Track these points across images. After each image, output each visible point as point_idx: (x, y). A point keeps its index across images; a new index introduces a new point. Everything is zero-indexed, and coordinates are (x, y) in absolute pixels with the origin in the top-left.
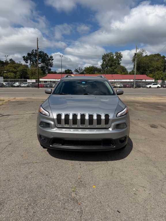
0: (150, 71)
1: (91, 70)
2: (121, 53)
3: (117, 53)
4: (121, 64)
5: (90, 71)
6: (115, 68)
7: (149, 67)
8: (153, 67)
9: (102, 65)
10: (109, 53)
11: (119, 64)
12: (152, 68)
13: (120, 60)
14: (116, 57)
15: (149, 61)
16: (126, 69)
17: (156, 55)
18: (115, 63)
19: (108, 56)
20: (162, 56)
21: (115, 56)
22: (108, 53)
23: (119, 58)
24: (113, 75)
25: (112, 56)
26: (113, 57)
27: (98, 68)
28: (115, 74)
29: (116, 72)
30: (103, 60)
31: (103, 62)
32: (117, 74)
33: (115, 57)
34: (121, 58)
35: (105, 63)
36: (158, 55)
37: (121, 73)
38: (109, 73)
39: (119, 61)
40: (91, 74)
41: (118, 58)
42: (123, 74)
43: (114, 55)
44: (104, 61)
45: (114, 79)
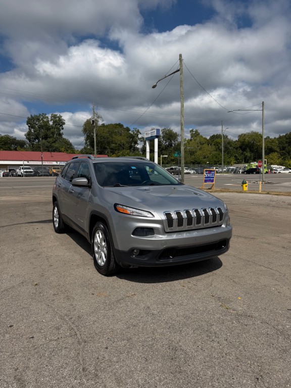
0: (112, 149)
1: (6, 143)
2: (61, 117)
3: (55, 116)
4: (63, 136)
5: (2, 145)
6: (55, 142)
7: (109, 143)
8: (116, 144)
9: (29, 135)
10: (40, 115)
11: (60, 135)
12: (113, 145)
13: (61, 128)
14: (53, 123)
15: (108, 134)
16: (71, 145)
17: (116, 125)
18: (53, 133)
19: (38, 120)
20: (125, 127)
21: (52, 121)
22: (38, 115)
23: (59, 124)
24: (53, 153)
25: (45, 120)
26: (48, 121)
27: (17, 139)
28: (54, 151)
29: (57, 148)
30: (29, 126)
31: (29, 129)
32: (60, 152)
33: (51, 123)
34: (61, 125)
35: (34, 131)
36: (120, 125)
37: (67, 150)
38: (44, 150)
39: (60, 130)
40: (5, 150)
41: (56, 124)
42: (70, 153)
43: (50, 120)
44: (32, 128)
45: (57, 161)
